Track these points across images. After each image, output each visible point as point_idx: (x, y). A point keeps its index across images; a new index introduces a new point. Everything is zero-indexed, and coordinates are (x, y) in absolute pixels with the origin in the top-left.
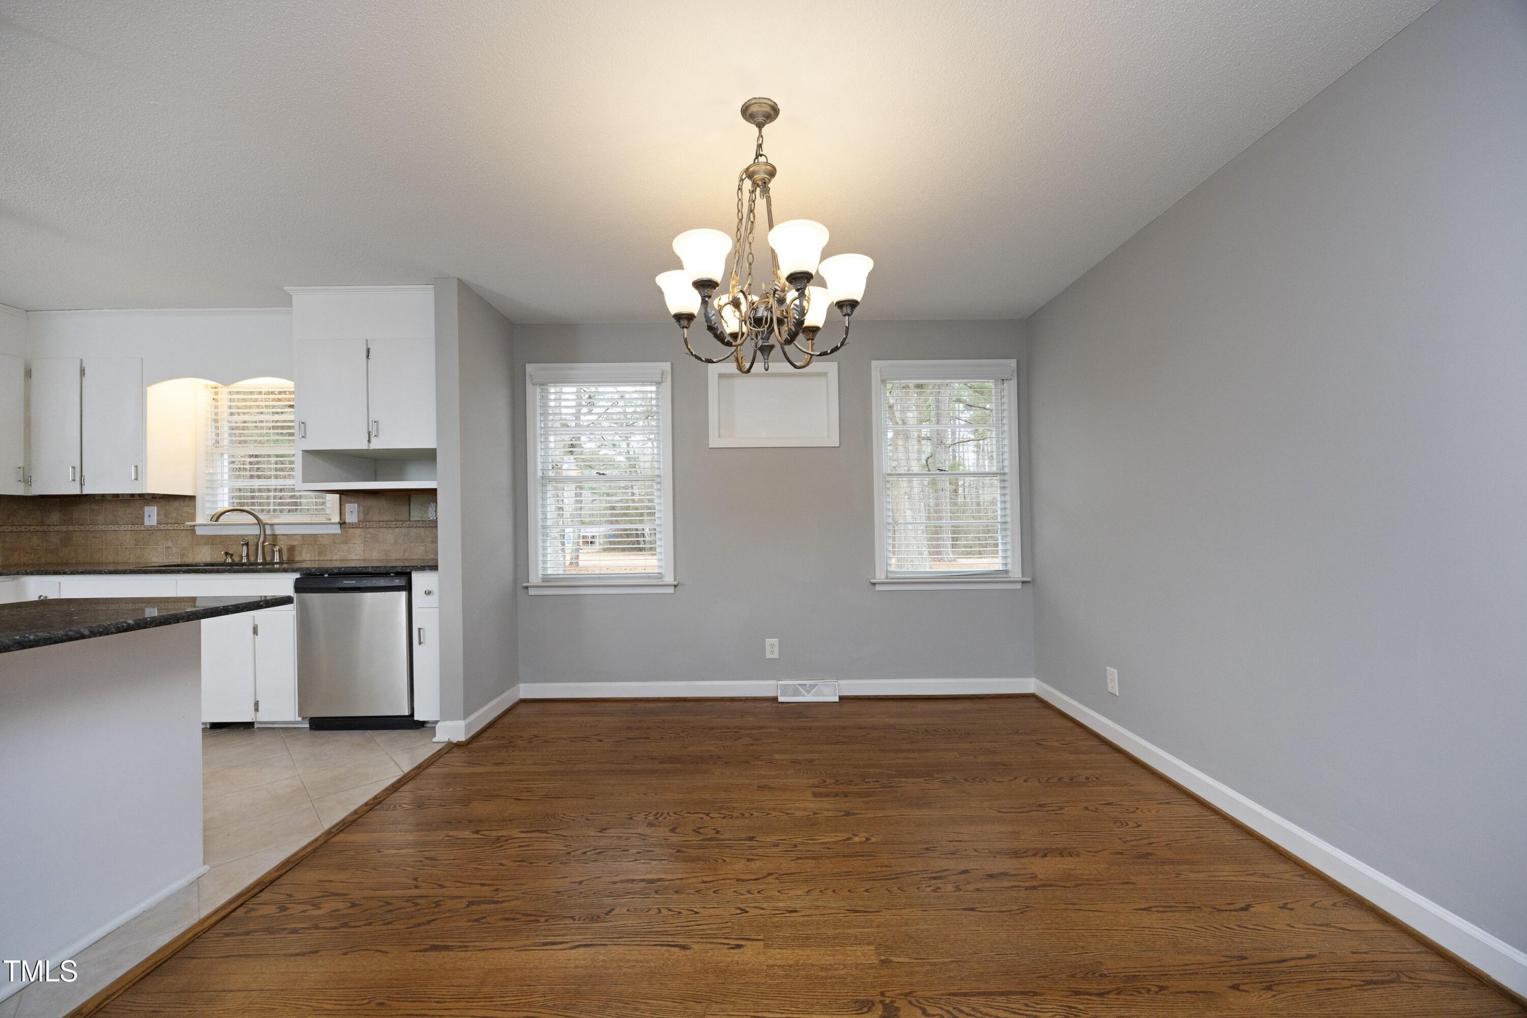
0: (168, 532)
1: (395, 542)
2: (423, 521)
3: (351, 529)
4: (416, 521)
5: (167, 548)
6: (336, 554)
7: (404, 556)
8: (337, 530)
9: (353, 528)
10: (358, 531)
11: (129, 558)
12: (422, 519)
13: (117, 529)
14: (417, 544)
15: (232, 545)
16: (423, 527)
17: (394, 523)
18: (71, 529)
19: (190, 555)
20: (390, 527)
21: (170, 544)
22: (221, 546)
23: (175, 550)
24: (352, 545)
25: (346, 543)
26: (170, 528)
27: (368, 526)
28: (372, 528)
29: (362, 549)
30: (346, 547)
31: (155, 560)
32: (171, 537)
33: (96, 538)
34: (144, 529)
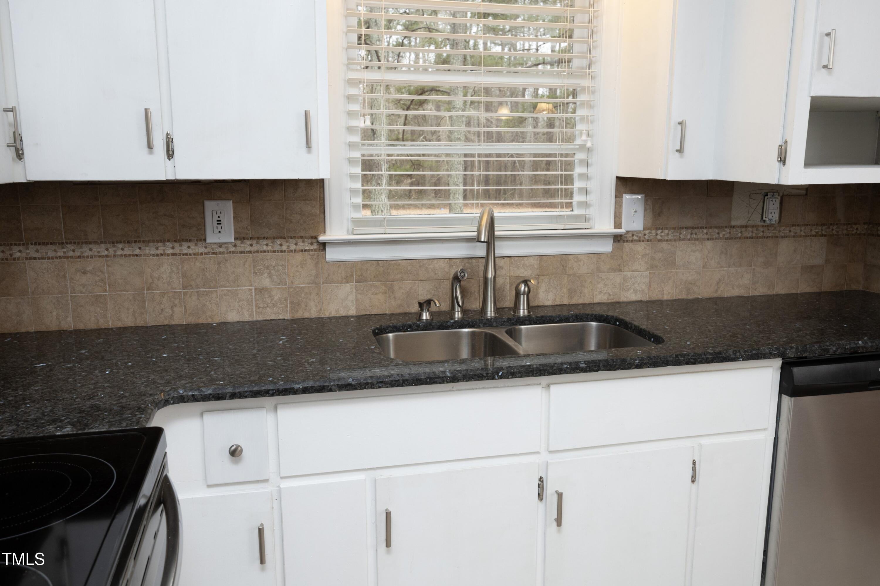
0: (261, 255)
1: (704, 267)
2: (753, 226)
3: (630, 244)
4: (742, 227)
5: (260, 291)
6: (600, 292)
7: (717, 291)
8: (607, 247)
9: (632, 241)
10: (640, 248)
11: (172, 316)
12: (750, 223)
13: (137, 251)
14: (739, 269)
15: (402, 280)
16: (752, 238)
17: (705, 231)
18: (18, 255)
19: (312, 304)
20: (698, 240)
21: (266, 282)
22: (378, 284)
23: (277, 295)
24: (629, 274)
25: (620, 270)
26: (265, 248)
27: (659, 237)
28: (667, 240)
29: (647, 280)
30: (617, 278)
31: (233, 316)
32: (268, 268)
33: (84, 273)
34: (203, 250)
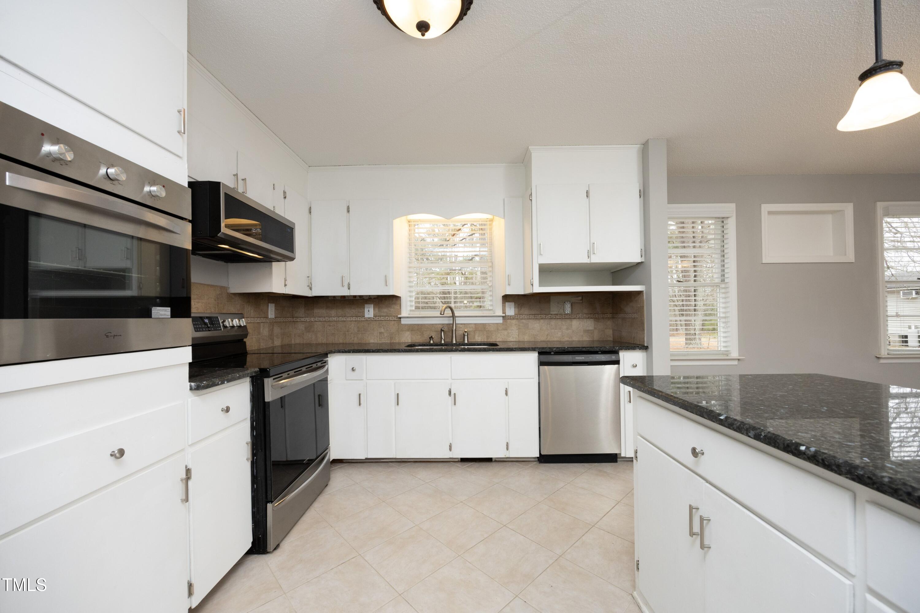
0: (381, 322)
1: (540, 329)
2: (560, 314)
3: (510, 320)
4: (555, 314)
5: (381, 333)
6: (499, 338)
7: (547, 338)
8: (500, 320)
9: (510, 319)
10: (514, 322)
11: (354, 340)
12: (559, 313)
13: (345, 320)
14: (556, 331)
15: (426, 331)
16: (560, 319)
17: (540, 316)
18: (312, 320)
19: (397, 338)
20: (537, 319)
21: (383, 330)
22: (418, 332)
23: (386, 335)
24: (510, 331)
25: (506, 330)
26: (382, 319)
27: (521, 318)
28: (524, 319)
29: (517, 334)
30: (505, 333)
31: (372, 341)
32: (383, 326)
33: (330, 326)
34: (364, 320)
